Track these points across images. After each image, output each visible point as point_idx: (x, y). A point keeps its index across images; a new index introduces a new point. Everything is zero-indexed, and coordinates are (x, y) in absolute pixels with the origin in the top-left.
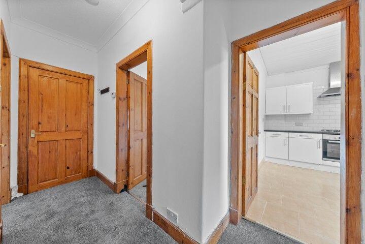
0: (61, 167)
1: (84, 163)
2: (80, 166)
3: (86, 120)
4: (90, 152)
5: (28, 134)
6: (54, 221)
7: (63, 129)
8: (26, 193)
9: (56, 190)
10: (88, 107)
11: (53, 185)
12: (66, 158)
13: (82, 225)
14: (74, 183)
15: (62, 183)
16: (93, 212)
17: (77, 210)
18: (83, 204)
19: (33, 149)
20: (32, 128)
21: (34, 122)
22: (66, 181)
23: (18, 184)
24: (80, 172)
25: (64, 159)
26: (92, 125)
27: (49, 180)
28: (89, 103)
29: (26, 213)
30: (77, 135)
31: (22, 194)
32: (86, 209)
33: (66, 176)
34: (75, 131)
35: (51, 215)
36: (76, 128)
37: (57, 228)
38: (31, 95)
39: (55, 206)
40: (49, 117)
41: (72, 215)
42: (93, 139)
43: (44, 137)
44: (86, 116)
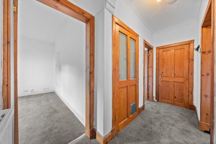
0: (172, 96)
1: (186, 99)
2: (183, 99)
3: (187, 71)
4: (190, 93)
5: (159, 77)
6: (157, 115)
7: (173, 76)
8: (158, 101)
9: (167, 106)
10: (189, 62)
11: (168, 103)
12: (174, 92)
13: (163, 125)
14: (178, 107)
15: (172, 104)
16: (173, 125)
17: (168, 119)
18: (172, 118)
19: (160, 84)
20: (160, 75)
21: (161, 72)
22: (173, 104)
23: (156, 96)
24: (183, 103)
25: (173, 92)
26: (192, 74)
27: (166, 100)
28: (189, 59)
29: (153, 107)
30: (181, 80)
31: (156, 101)
32: (171, 122)
33: (174, 101)
34: (180, 77)
35: (158, 113)
36: (180, 76)
37: (156, 118)
38: (160, 61)
39: (162, 111)
40: (166, 70)
41: (164, 119)
42: (193, 84)
43: (164, 79)
44: (188, 68)
